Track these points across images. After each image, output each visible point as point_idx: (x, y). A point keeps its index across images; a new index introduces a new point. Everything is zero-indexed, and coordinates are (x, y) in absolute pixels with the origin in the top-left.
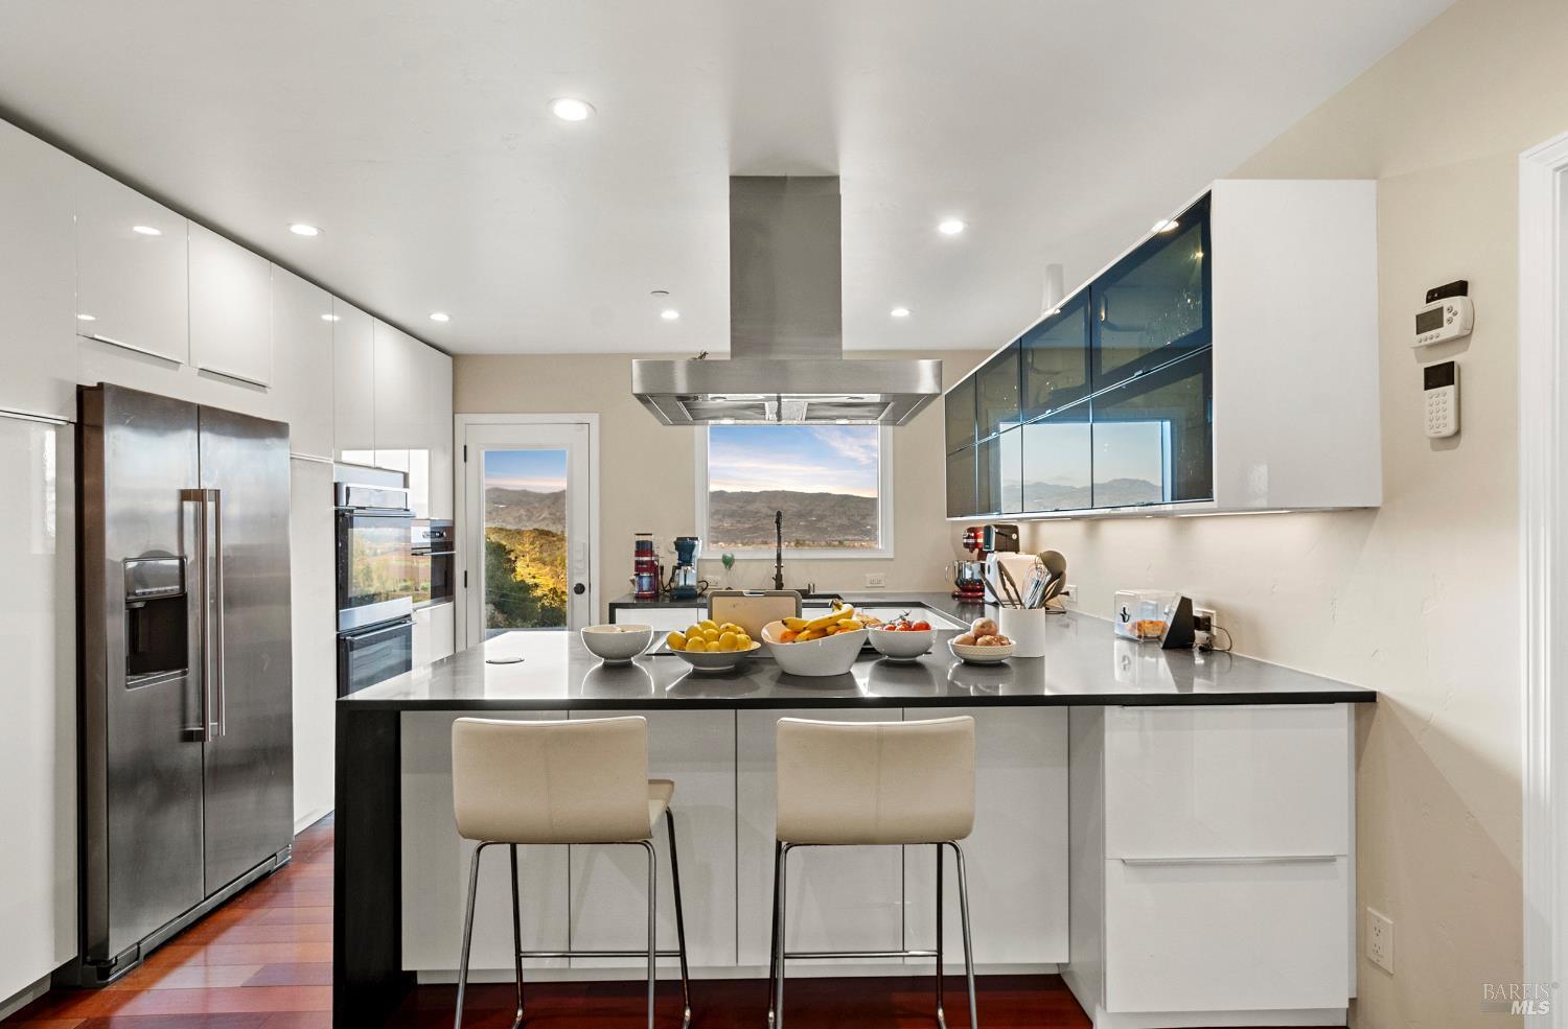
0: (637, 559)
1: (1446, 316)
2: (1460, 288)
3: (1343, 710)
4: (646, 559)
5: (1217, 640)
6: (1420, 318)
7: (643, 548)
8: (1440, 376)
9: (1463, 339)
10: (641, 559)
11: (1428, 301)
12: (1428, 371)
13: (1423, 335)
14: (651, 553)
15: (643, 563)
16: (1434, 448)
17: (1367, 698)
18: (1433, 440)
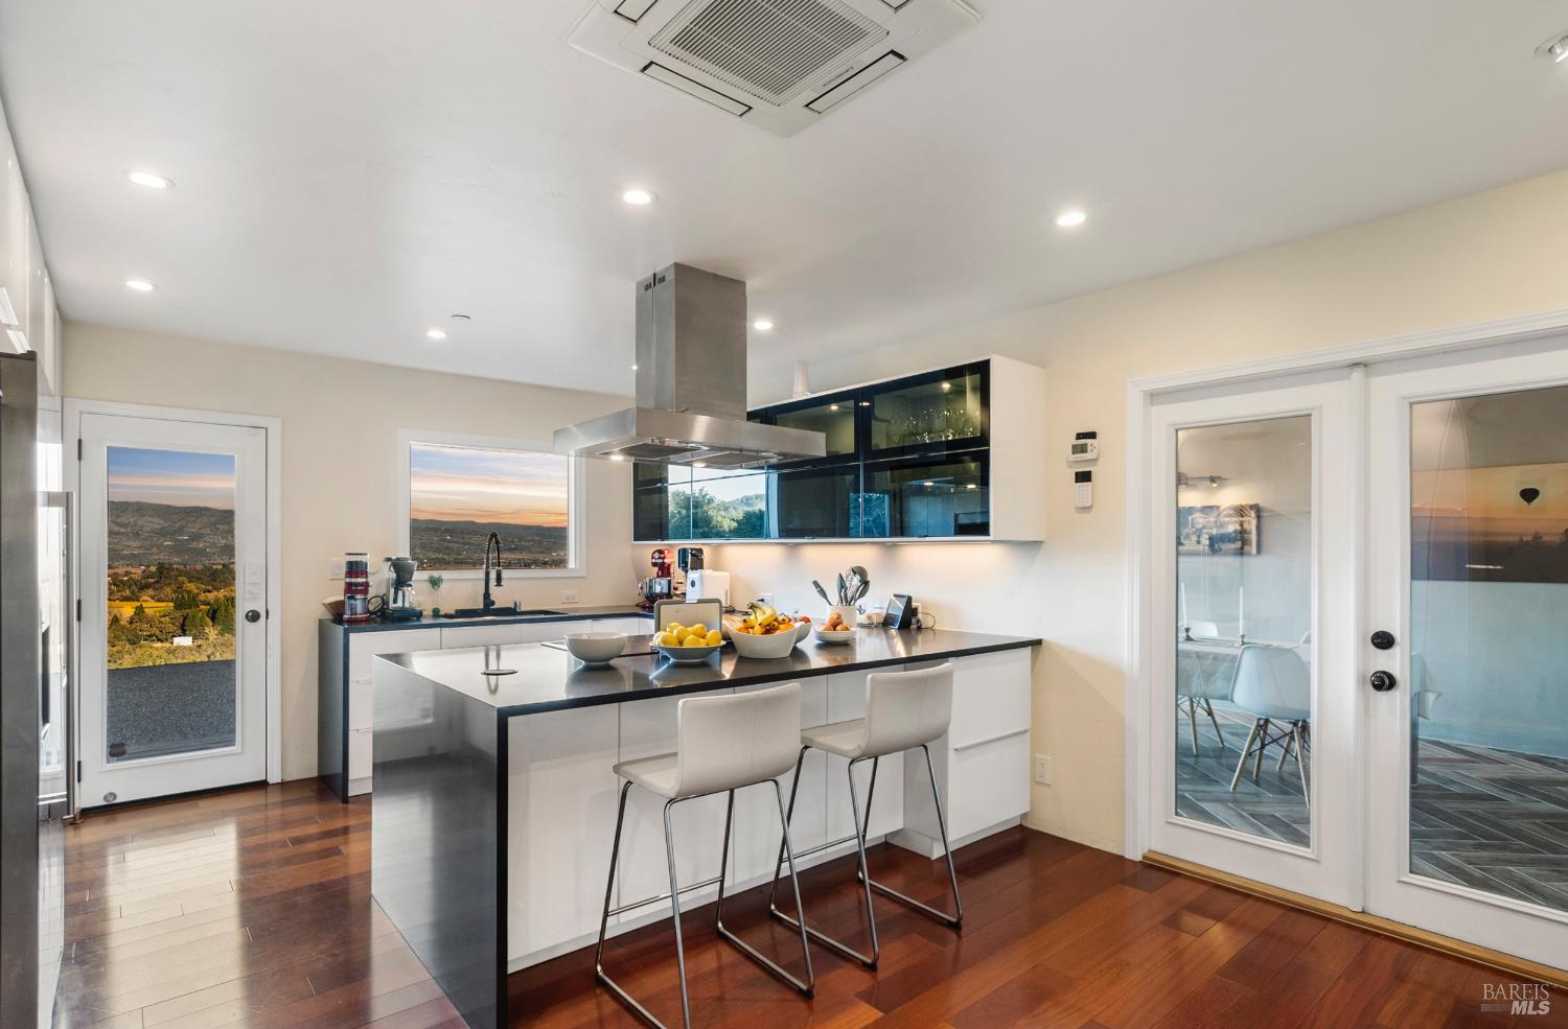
0: (348, 580)
1: (1089, 448)
2: (1092, 435)
3: (1028, 651)
4: (360, 580)
5: (922, 622)
6: (1074, 447)
7: (355, 569)
8: (1084, 477)
9: (1095, 460)
10: (354, 580)
11: (1077, 439)
12: (1077, 474)
13: (1076, 455)
14: (365, 573)
15: (356, 585)
16: (1078, 512)
17: (1036, 644)
18: (1077, 508)
